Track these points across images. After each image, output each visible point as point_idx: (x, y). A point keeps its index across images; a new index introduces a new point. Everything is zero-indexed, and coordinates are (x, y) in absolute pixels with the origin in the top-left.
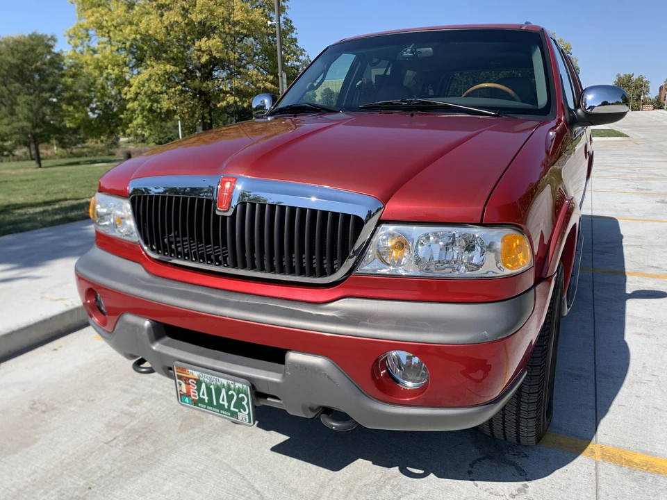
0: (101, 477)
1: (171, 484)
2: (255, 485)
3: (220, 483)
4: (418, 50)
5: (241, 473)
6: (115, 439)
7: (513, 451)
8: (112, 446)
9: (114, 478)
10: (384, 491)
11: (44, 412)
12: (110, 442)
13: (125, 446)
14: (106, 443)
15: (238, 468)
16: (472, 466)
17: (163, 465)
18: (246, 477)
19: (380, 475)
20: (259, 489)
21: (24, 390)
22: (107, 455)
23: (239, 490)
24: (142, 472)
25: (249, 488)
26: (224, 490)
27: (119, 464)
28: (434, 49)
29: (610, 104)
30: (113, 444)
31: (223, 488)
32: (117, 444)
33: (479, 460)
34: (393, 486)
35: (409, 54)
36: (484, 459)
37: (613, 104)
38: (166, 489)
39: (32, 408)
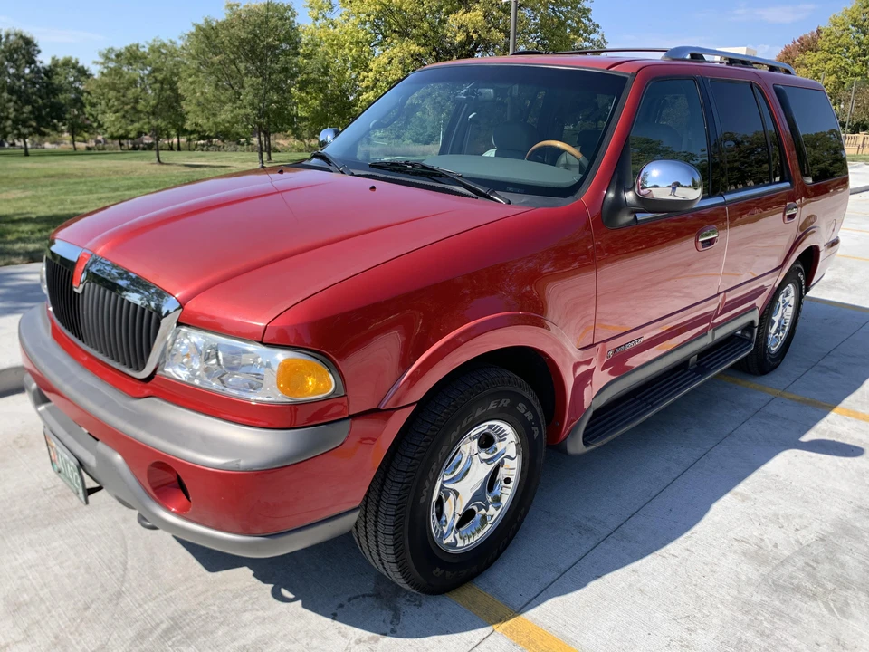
0: (14, 521)
1: (61, 542)
2: (129, 563)
3: (102, 552)
4: (480, 90)
5: (128, 548)
6: (55, 487)
7: (411, 596)
8: (46, 494)
9: (23, 524)
10: (237, 600)
11: (21, 447)
12: (48, 489)
13: (56, 497)
14: (44, 489)
15: (129, 542)
16: (350, 600)
17: (71, 522)
18: (129, 553)
19: (249, 584)
20: (129, 566)
21: (23, 422)
22: (34, 502)
23: (111, 563)
24: (49, 524)
25: (121, 563)
26: (99, 560)
27: (38, 512)
28: (495, 92)
29: (682, 186)
30: (48, 492)
31: (100, 557)
32: (52, 493)
33: (364, 596)
34: (250, 598)
35: (463, 97)
36: (370, 596)
37: (686, 187)
38: (54, 544)
39: (15, 442)
